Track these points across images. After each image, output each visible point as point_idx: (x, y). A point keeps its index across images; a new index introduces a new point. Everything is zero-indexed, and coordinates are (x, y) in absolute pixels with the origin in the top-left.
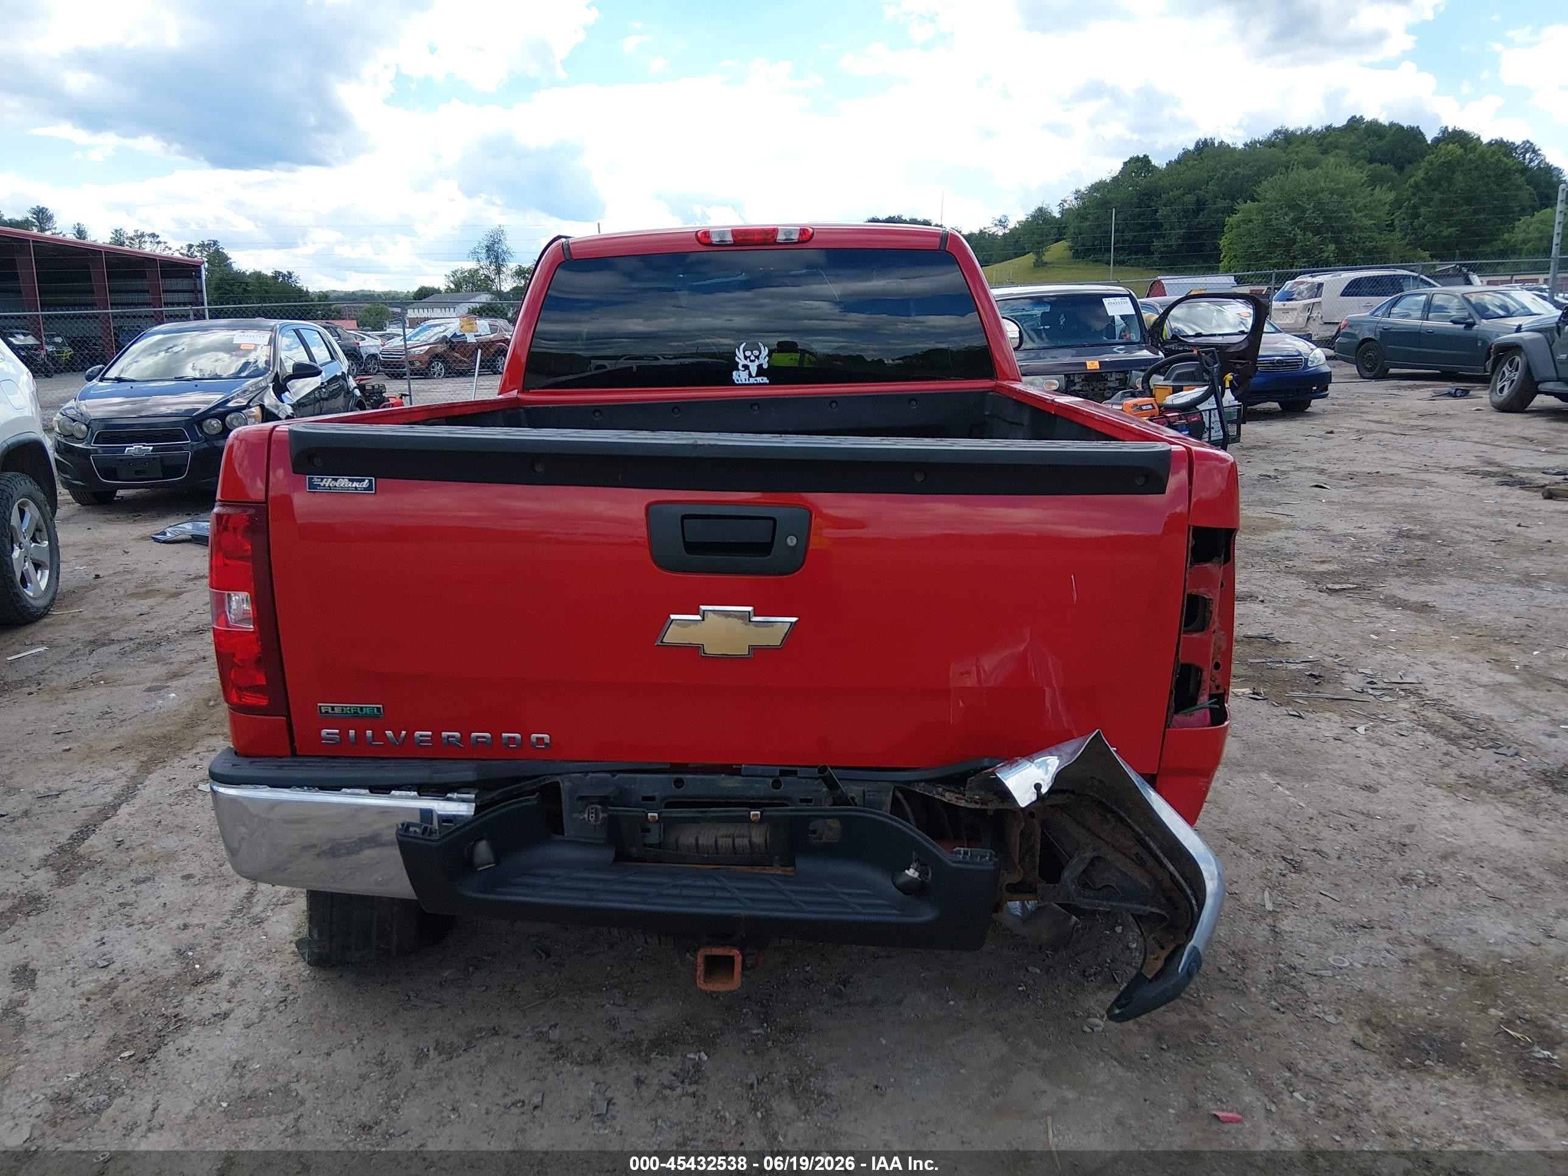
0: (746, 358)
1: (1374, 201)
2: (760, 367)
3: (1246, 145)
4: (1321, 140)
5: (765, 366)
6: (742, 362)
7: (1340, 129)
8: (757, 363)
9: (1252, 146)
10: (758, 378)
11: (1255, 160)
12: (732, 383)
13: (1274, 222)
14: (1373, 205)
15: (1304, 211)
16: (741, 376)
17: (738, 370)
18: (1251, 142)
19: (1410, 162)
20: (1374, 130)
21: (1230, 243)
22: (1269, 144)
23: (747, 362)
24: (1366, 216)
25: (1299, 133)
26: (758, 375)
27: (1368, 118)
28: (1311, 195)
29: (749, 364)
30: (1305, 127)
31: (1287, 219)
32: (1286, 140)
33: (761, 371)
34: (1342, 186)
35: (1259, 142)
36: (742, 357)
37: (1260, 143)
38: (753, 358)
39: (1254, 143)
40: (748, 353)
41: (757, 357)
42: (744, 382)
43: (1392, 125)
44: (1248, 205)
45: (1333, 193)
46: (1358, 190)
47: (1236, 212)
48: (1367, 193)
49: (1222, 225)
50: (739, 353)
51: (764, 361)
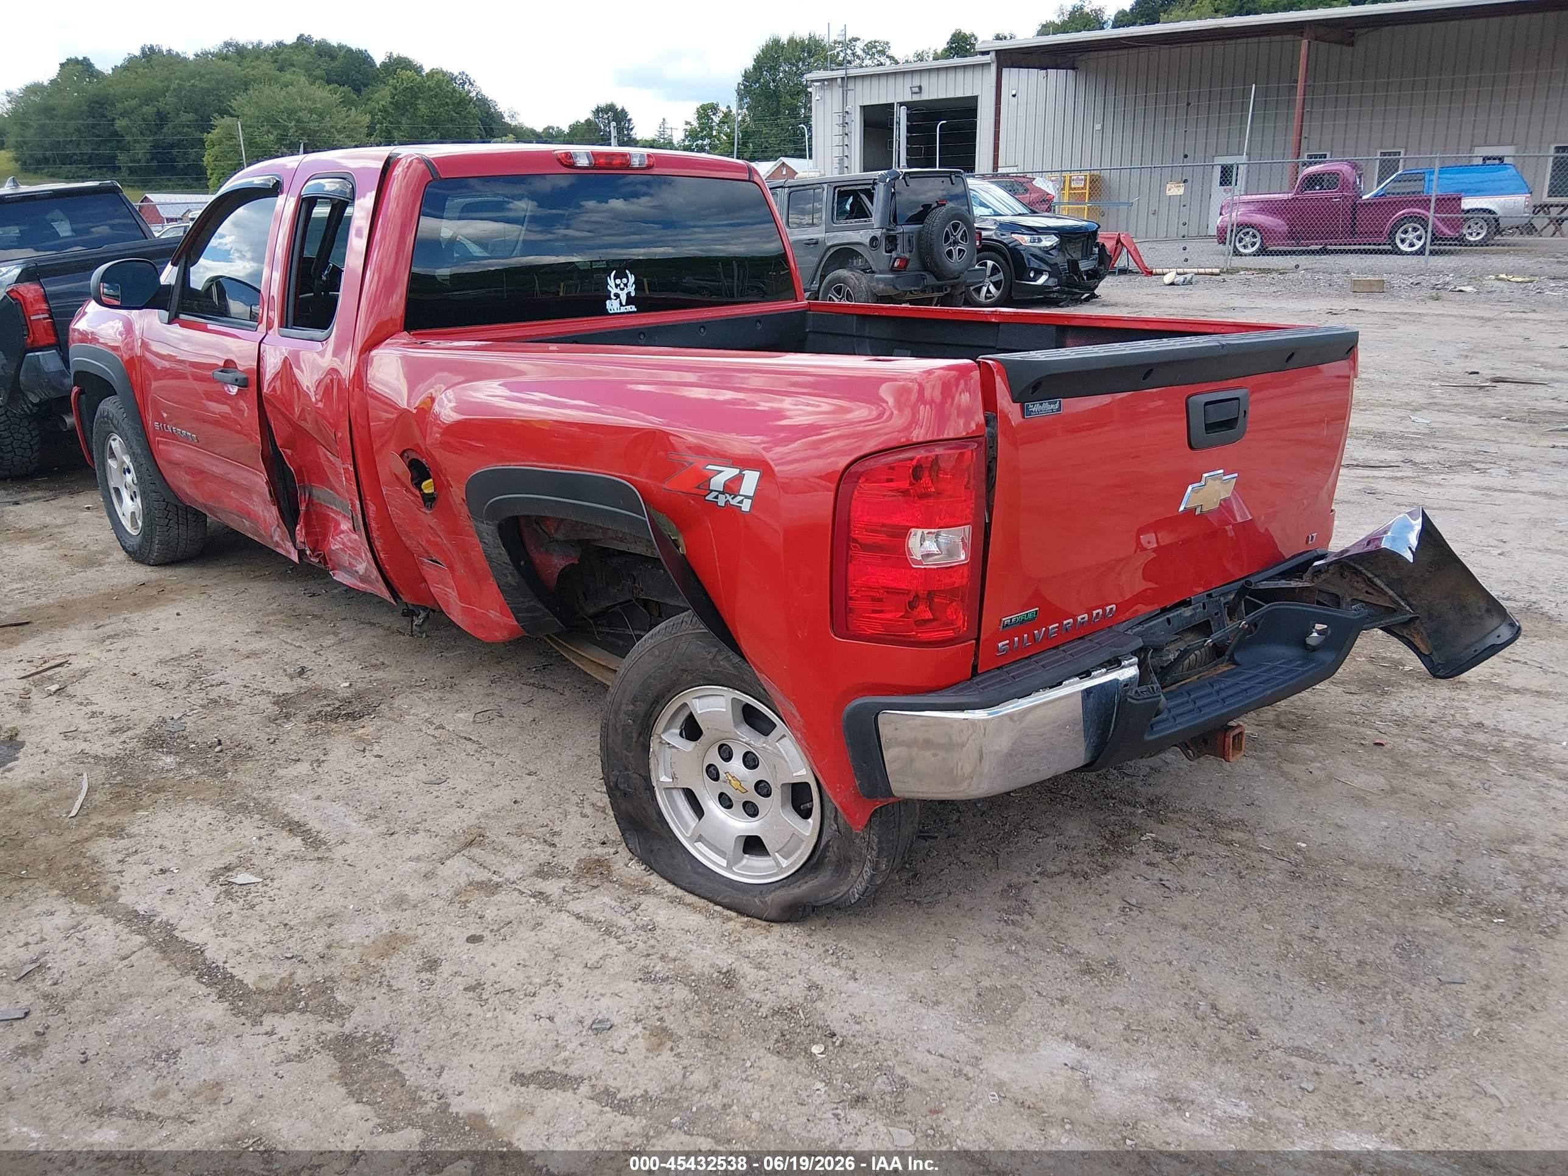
0: (617, 286)
1: (352, 123)
2: (629, 294)
3: (196, 55)
4: (275, 57)
5: (633, 294)
6: (613, 290)
7: (291, 47)
8: (626, 291)
9: (203, 57)
10: (628, 307)
11: (212, 72)
12: (604, 312)
13: (258, 140)
14: (352, 126)
15: (286, 129)
16: (612, 306)
17: (610, 299)
18: (202, 53)
19: (365, 86)
20: (324, 50)
22: (221, 56)
23: (618, 291)
24: (348, 137)
25: (250, 47)
26: (628, 304)
27: (315, 38)
28: (291, 113)
29: (620, 292)
30: (255, 41)
31: (272, 137)
32: (239, 53)
33: (630, 300)
34: (319, 106)
35: (210, 53)
36: (613, 285)
37: (213, 54)
38: (622, 286)
39: (205, 54)
40: (618, 281)
41: (626, 285)
42: (616, 311)
43: (340, 47)
44: (227, 120)
45: (311, 111)
46: (334, 110)
47: (213, 127)
48: (344, 114)
49: (202, 142)
50: (611, 282)
51: (631, 289)
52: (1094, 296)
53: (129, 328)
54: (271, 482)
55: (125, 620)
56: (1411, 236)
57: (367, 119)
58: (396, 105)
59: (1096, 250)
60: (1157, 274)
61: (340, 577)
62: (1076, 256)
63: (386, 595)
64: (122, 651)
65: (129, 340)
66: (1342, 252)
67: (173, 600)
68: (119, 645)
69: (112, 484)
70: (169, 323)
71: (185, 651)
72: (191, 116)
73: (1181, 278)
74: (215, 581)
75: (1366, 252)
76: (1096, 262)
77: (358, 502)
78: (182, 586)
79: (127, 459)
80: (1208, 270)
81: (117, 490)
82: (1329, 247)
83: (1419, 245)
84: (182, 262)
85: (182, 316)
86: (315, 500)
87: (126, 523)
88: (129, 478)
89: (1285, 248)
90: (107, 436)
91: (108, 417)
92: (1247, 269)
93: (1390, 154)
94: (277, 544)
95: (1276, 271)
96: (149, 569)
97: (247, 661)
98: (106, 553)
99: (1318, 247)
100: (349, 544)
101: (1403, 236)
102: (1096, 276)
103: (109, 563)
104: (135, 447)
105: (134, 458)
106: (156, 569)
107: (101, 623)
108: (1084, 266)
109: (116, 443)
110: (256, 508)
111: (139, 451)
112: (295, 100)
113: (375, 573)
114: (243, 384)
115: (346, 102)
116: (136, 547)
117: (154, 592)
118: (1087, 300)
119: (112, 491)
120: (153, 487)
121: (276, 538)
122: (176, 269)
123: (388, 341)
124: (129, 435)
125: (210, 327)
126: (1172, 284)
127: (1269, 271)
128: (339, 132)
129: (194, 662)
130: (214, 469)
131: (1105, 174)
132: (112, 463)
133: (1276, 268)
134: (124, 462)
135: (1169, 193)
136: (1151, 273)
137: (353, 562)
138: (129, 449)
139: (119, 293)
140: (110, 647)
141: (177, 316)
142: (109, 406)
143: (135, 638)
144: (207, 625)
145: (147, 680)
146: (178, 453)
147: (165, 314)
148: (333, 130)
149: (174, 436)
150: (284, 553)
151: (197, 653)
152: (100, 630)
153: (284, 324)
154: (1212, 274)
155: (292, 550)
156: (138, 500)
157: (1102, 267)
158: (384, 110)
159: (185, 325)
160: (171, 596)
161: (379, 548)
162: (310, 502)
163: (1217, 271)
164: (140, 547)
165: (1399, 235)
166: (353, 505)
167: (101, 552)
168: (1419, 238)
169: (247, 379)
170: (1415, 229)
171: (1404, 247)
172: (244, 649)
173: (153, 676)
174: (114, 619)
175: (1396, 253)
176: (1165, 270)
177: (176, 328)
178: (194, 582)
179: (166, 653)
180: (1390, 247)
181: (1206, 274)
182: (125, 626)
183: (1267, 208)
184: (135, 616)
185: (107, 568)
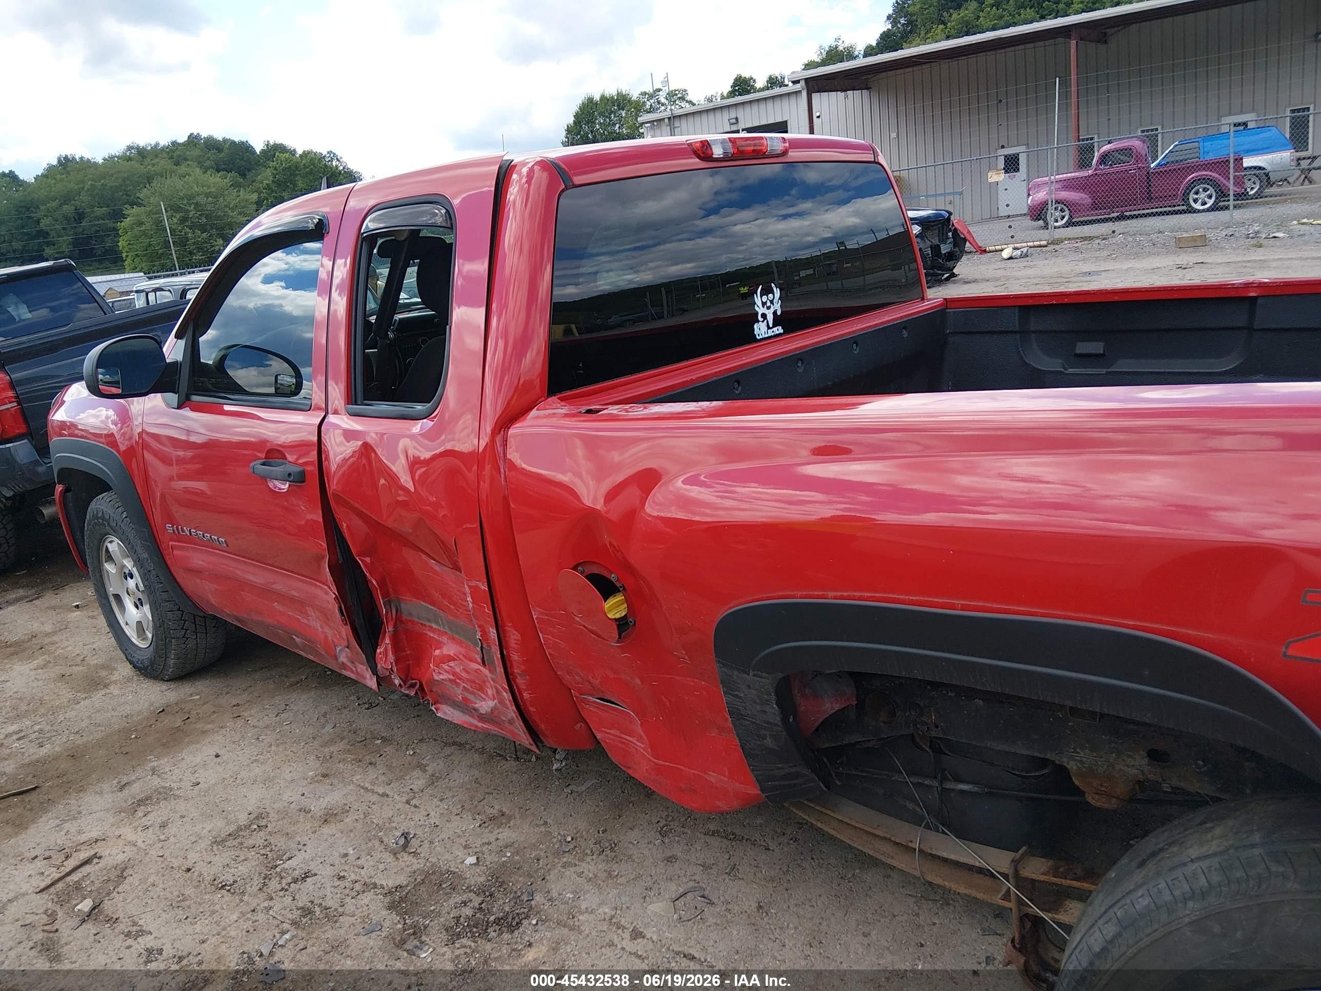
0: (764, 304)
1: (242, 201)
2: (775, 313)
3: (104, 159)
4: (171, 154)
6: (760, 310)
7: (183, 144)
8: (772, 310)
9: (110, 160)
10: (775, 329)
11: (119, 172)
14: (243, 204)
15: (187, 211)
16: (761, 330)
17: (758, 321)
18: (109, 157)
19: (249, 170)
20: (212, 145)
21: (129, 244)
22: (126, 158)
23: (765, 310)
24: (240, 214)
25: (149, 148)
26: (774, 326)
27: (204, 134)
28: (190, 197)
29: (766, 312)
30: (153, 143)
32: (140, 154)
33: (777, 321)
34: (213, 190)
35: (116, 157)
36: (760, 305)
37: (118, 157)
38: (769, 304)
39: (112, 158)
40: (765, 298)
41: (772, 302)
42: (764, 336)
43: (225, 140)
44: (136, 210)
45: (207, 196)
46: (226, 192)
47: (124, 217)
48: (235, 194)
49: (115, 229)
50: (758, 300)
51: (777, 306)
52: (953, 275)
53: (124, 417)
54: (342, 597)
55: (154, 771)
56: (1202, 195)
57: (255, 197)
58: (279, 183)
59: (950, 234)
60: (990, 252)
61: (446, 712)
62: (936, 241)
63: (525, 739)
64: (163, 826)
65: (125, 429)
66: (1145, 215)
67: (204, 732)
68: (157, 814)
69: (111, 590)
70: (180, 407)
71: (243, 819)
72: (104, 210)
73: (1018, 253)
74: (245, 696)
75: (1162, 214)
76: (951, 245)
77: (493, 633)
78: (209, 708)
79: (129, 564)
80: (1036, 243)
81: (118, 597)
82: (1126, 214)
83: (1210, 203)
84: (190, 333)
85: (195, 398)
86: (404, 617)
87: (131, 633)
88: (131, 583)
89: (1090, 218)
90: (102, 539)
91: (103, 518)
92: (1069, 239)
93: (1148, 131)
94: (344, 666)
95: (1097, 237)
96: (164, 686)
97: (327, 830)
98: (108, 667)
99: (1115, 215)
100: (464, 675)
101: (1195, 196)
102: (953, 257)
103: (115, 682)
104: (139, 549)
105: (138, 563)
106: (172, 685)
107: (125, 780)
108: (945, 249)
109: (114, 546)
110: (313, 624)
111: (146, 555)
112: (192, 187)
113: (511, 712)
114: (298, 479)
115: (235, 185)
116: (147, 663)
117: (179, 723)
118: (947, 279)
119: (112, 599)
120: (165, 596)
121: (342, 659)
122: (182, 343)
123: (534, 413)
124: (131, 537)
125: (227, 408)
126: (1011, 258)
127: (1090, 238)
128: (232, 210)
129: (258, 839)
130: (252, 578)
131: (904, 174)
132: (109, 567)
133: (1097, 234)
134: (124, 566)
135: (990, 181)
136: (985, 251)
137: (471, 697)
138: (132, 551)
139: (118, 378)
140: (145, 821)
141: (188, 398)
142: (102, 504)
143: (173, 802)
144: (257, 770)
145: (208, 878)
146: (198, 560)
147: (173, 398)
148: (227, 209)
149: (190, 540)
150: (353, 676)
151: (258, 821)
152: (126, 792)
153: (351, 398)
154: (1040, 246)
155: (368, 674)
156: (146, 608)
157: (957, 249)
158: (268, 187)
159: (197, 408)
160: (199, 726)
161: (523, 687)
162: (399, 620)
163: (1044, 243)
164: (152, 663)
165: (1192, 196)
166: (484, 634)
167: (104, 667)
168: (1210, 197)
169: (303, 473)
170: (1205, 190)
171: (1198, 206)
172: (318, 806)
173: (213, 870)
174: (139, 772)
175: (1190, 212)
176: (1003, 247)
177: (186, 412)
178: (223, 701)
179: (219, 826)
180: (1184, 208)
181: (1034, 247)
182: (156, 782)
183: (1069, 185)
184: (165, 763)
185: (114, 690)
